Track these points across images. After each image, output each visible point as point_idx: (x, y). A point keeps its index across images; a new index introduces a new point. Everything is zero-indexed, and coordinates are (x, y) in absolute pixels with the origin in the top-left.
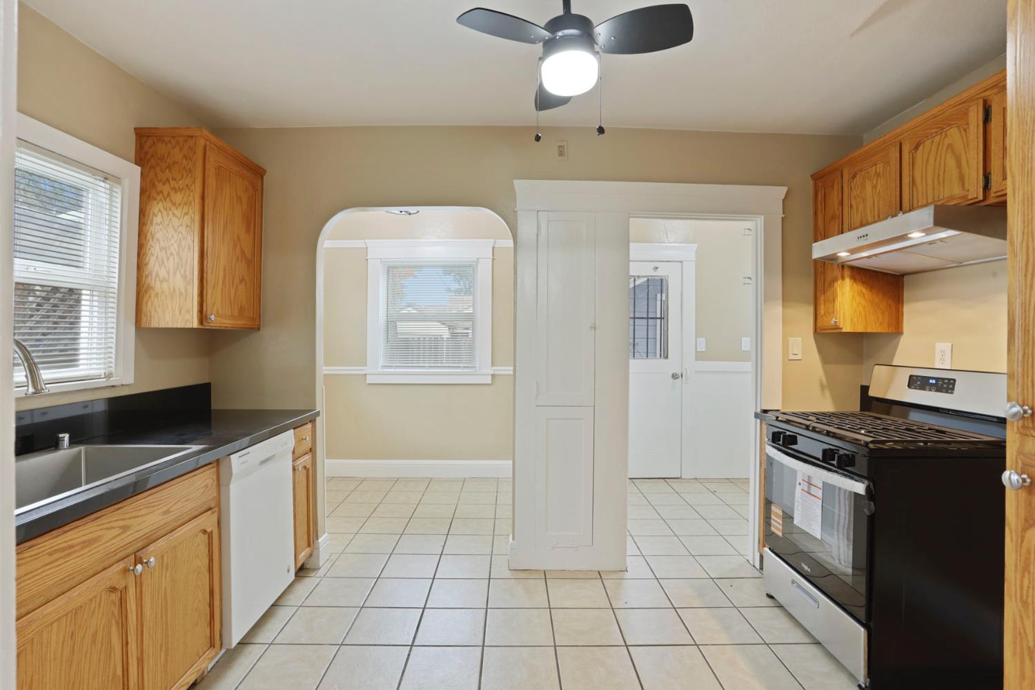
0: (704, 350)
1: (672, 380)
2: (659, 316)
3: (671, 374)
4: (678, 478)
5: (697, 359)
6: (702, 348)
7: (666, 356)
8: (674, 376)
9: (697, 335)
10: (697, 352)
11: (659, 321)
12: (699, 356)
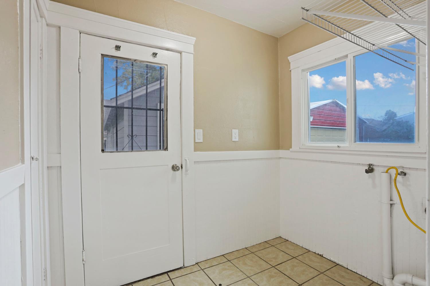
0: (201, 141)
1: (172, 171)
2: (159, 108)
3: (171, 167)
4: (180, 268)
5: (195, 150)
6: (200, 139)
7: (165, 147)
8: (175, 168)
9: (196, 126)
10: (195, 143)
11: (159, 112)
12: (198, 147)
